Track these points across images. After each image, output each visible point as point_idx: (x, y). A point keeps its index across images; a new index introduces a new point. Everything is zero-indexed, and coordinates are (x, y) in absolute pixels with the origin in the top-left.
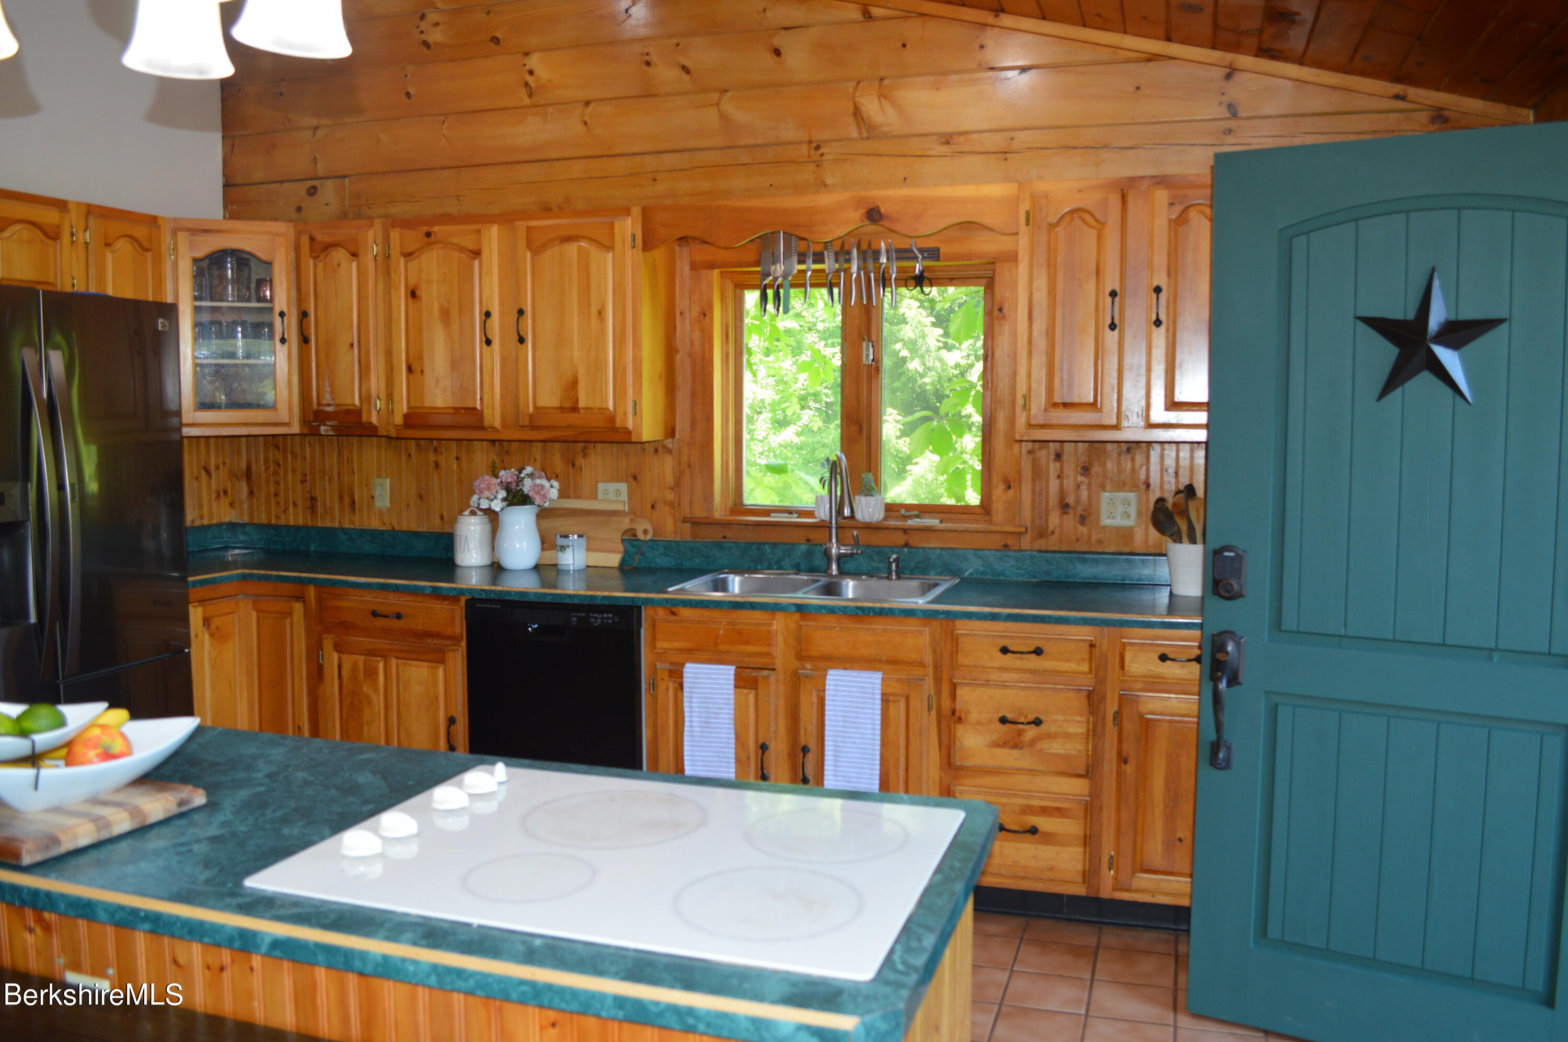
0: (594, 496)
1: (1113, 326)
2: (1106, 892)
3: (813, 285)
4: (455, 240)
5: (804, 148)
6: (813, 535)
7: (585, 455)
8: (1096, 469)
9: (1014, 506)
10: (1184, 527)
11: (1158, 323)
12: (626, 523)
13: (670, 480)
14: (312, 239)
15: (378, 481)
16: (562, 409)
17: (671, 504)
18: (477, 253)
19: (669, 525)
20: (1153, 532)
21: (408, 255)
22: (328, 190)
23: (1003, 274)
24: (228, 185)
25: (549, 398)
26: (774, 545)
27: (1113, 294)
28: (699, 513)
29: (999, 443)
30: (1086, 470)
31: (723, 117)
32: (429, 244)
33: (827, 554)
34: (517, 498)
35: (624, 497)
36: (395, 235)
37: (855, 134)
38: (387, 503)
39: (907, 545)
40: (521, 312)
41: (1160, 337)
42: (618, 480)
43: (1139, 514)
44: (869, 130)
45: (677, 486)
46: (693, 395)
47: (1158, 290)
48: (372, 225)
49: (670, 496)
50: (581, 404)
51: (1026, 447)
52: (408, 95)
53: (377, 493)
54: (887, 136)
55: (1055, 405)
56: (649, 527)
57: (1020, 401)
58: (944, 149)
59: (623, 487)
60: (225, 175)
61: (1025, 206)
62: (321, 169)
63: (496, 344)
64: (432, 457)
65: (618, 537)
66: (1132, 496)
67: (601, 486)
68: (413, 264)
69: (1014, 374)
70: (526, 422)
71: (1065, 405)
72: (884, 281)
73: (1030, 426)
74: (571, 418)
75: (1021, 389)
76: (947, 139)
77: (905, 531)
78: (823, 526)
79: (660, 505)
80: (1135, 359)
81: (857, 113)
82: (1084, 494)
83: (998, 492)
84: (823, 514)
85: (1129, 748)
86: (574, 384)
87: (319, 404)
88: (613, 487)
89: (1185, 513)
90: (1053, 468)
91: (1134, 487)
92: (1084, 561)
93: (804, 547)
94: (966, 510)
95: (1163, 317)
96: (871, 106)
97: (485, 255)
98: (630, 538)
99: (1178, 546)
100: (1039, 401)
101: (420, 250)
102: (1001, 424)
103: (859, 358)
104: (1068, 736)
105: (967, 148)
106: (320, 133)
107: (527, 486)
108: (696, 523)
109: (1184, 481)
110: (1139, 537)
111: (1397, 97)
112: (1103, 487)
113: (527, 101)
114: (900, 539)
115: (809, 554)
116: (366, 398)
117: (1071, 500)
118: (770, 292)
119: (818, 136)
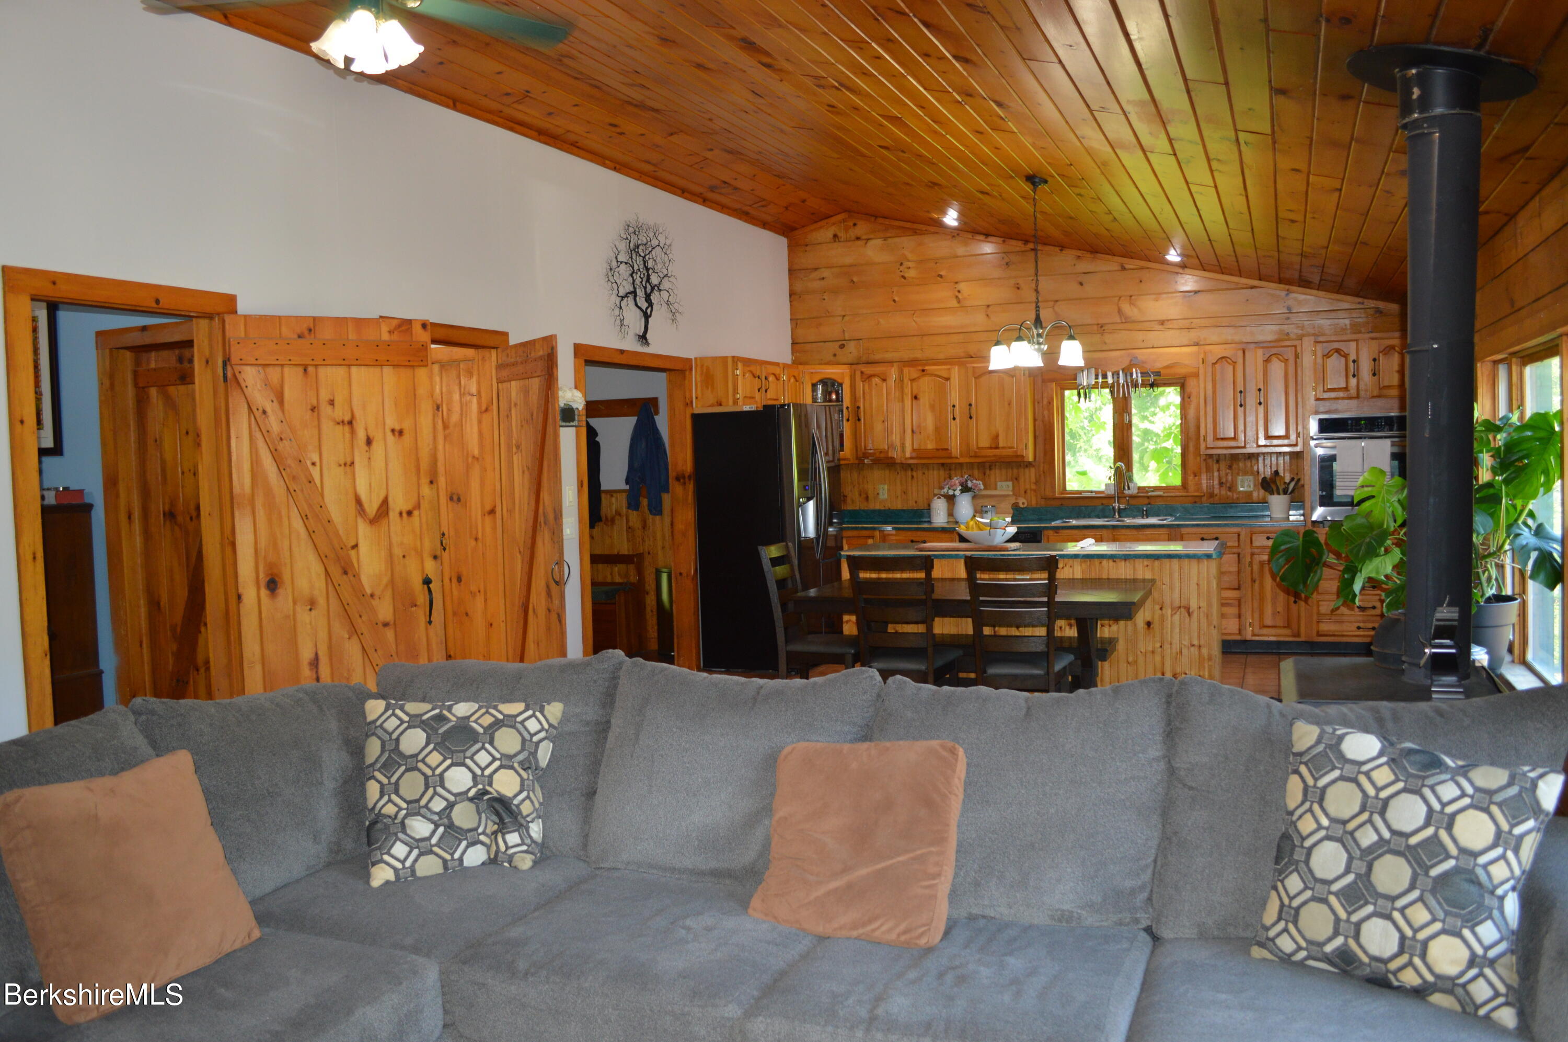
0: (996, 489)
1: (1241, 406)
2: (1249, 637)
3: (1102, 387)
4: (937, 373)
5: (1095, 327)
6: (1105, 502)
7: (990, 469)
8: (1235, 466)
9: (1199, 484)
10: (1275, 488)
11: (1260, 403)
12: (1013, 500)
13: (1033, 479)
14: (862, 373)
15: (881, 486)
16: (991, 448)
17: (1035, 491)
18: (948, 379)
19: (1034, 499)
20: (1262, 492)
21: (912, 380)
22: (851, 347)
23: (1191, 384)
24: (794, 343)
25: (985, 442)
26: (1086, 507)
27: (1241, 392)
28: (1048, 493)
29: (1191, 457)
30: (1230, 467)
31: (1056, 314)
32: (923, 376)
33: (1114, 508)
34: (965, 489)
35: (1011, 488)
36: (906, 370)
37: (1119, 321)
38: (886, 496)
39: (1149, 504)
40: (970, 405)
41: (1261, 409)
42: (1007, 480)
43: (1255, 485)
44: (1126, 320)
45: (1036, 483)
46: (1045, 440)
47: (1260, 390)
48: (892, 366)
49: (1033, 487)
50: (1001, 445)
51: (1204, 457)
52: (894, 301)
53: (881, 492)
54: (1134, 322)
55: (1218, 439)
56: (1025, 501)
57: (1202, 438)
58: (1161, 327)
59: (1010, 484)
60: (792, 338)
61: (1202, 356)
62: (847, 337)
63: (958, 420)
64: (909, 473)
65: (1010, 506)
66: (1251, 478)
67: (999, 484)
68: (915, 384)
69: (1198, 428)
70: (973, 454)
71: (1222, 439)
72: (1136, 385)
73: (1207, 448)
74: (997, 452)
75: (1202, 432)
76: (1162, 323)
77: (1148, 497)
78: (1110, 498)
79: (1029, 492)
80: (1251, 419)
81: (1120, 311)
82: (1230, 478)
83: (1191, 478)
84: (1112, 491)
85: (1256, 575)
86: (997, 436)
87: (865, 449)
88: (1004, 484)
89: (1275, 482)
90: (1215, 467)
91: (1252, 474)
92: (1231, 507)
93: (1101, 507)
94: (1174, 488)
95: (1262, 400)
96: (1126, 308)
97: (952, 380)
98: (1015, 507)
99: (1273, 497)
100: (1210, 438)
101: (919, 378)
102: (1191, 448)
103: (1123, 420)
104: (1230, 572)
105: (1171, 326)
106: (846, 318)
107: (970, 484)
108: (1046, 499)
109: (1274, 469)
110: (1255, 494)
111: (1359, 303)
112: (1238, 474)
113: (956, 305)
114: (1146, 501)
115: (1103, 510)
116: (891, 446)
117: (1224, 480)
118: (1082, 391)
119: (1102, 321)
